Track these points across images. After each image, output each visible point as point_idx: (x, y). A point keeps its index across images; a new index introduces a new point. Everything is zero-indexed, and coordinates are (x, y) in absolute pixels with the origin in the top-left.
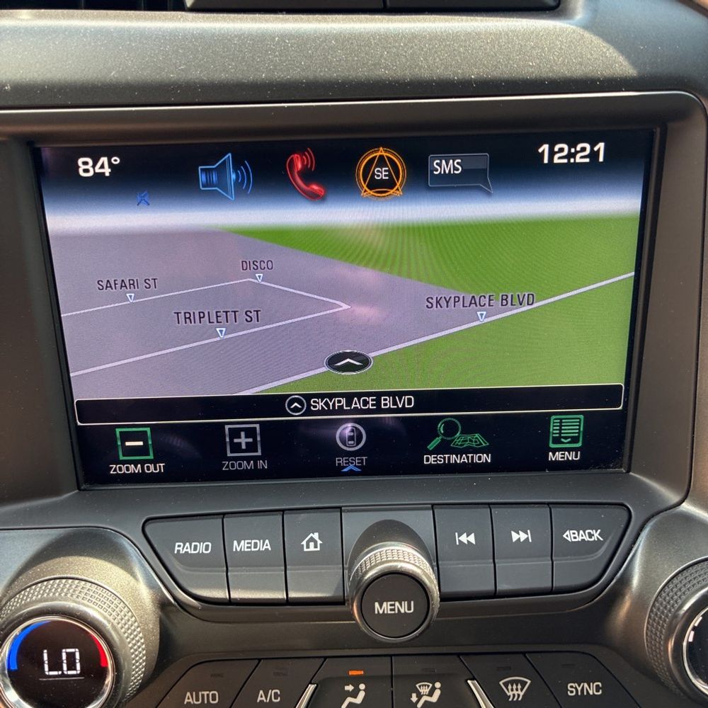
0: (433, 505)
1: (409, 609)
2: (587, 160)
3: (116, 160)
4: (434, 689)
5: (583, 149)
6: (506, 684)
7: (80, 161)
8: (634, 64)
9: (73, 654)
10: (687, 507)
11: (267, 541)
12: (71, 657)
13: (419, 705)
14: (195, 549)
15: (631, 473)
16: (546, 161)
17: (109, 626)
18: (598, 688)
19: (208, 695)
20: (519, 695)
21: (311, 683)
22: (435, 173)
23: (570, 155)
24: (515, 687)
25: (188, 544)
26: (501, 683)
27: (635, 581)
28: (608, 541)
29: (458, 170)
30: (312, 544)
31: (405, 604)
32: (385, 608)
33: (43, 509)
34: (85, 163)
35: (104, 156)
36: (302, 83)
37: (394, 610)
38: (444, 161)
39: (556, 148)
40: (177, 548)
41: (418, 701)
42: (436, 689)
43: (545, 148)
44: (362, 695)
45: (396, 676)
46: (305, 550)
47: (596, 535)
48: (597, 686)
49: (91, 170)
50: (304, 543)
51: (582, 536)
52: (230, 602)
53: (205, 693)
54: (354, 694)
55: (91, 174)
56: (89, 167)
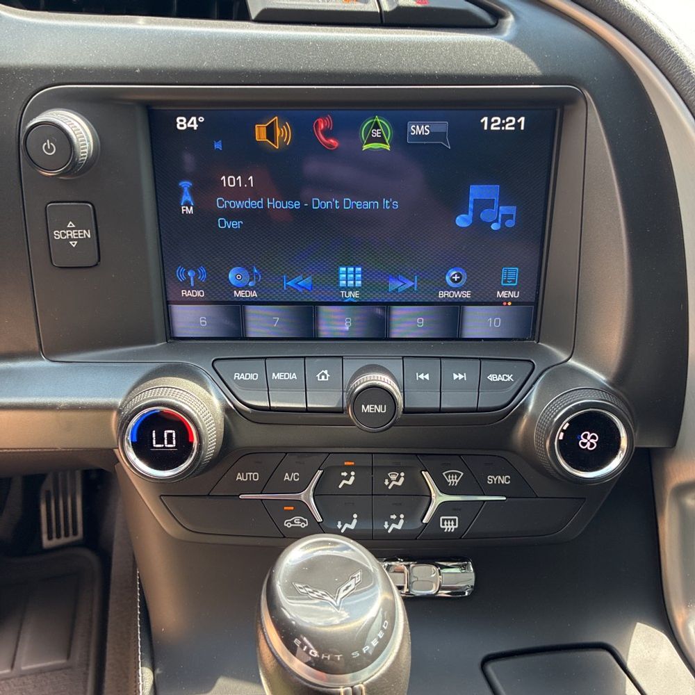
0: (403, 357)
1: (383, 410)
2: (513, 128)
3: (202, 119)
4: (399, 477)
5: (511, 121)
6: (447, 475)
7: (178, 119)
8: (540, 67)
9: (172, 434)
10: (572, 362)
11: (294, 374)
12: (170, 435)
13: (390, 487)
14: (248, 377)
15: (540, 343)
16: (486, 128)
17: (195, 415)
18: (507, 480)
19: (252, 475)
20: (455, 482)
21: (319, 469)
22: (412, 134)
23: (502, 125)
24: (453, 477)
25: (242, 374)
26: (444, 474)
27: (530, 407)
28: (517, 382)
29: (427, 132)
30: (323, 377)
31: (381, 407)
32: (368, 409)
33: (146, 351)
34: (181, 121)
35: (194, 116)
36: (326, 73)
37: (373, 410)
38: (418, 127)
39: (493, 120)
40: (235, 377)
41: (389, 485)
42: (401, 477)
43: (485, 119)
44: (352, 479)
45: (375, 466)
46: (319, 380)
47: (509, 378)
48: (507, 478)
49: (185, 125)
50: (318, 376)
51: (500, 378)
52: (270, 409)
53: (250, 474)
54: (348, 478)
55: (184, 128)
56: (183, 123)
